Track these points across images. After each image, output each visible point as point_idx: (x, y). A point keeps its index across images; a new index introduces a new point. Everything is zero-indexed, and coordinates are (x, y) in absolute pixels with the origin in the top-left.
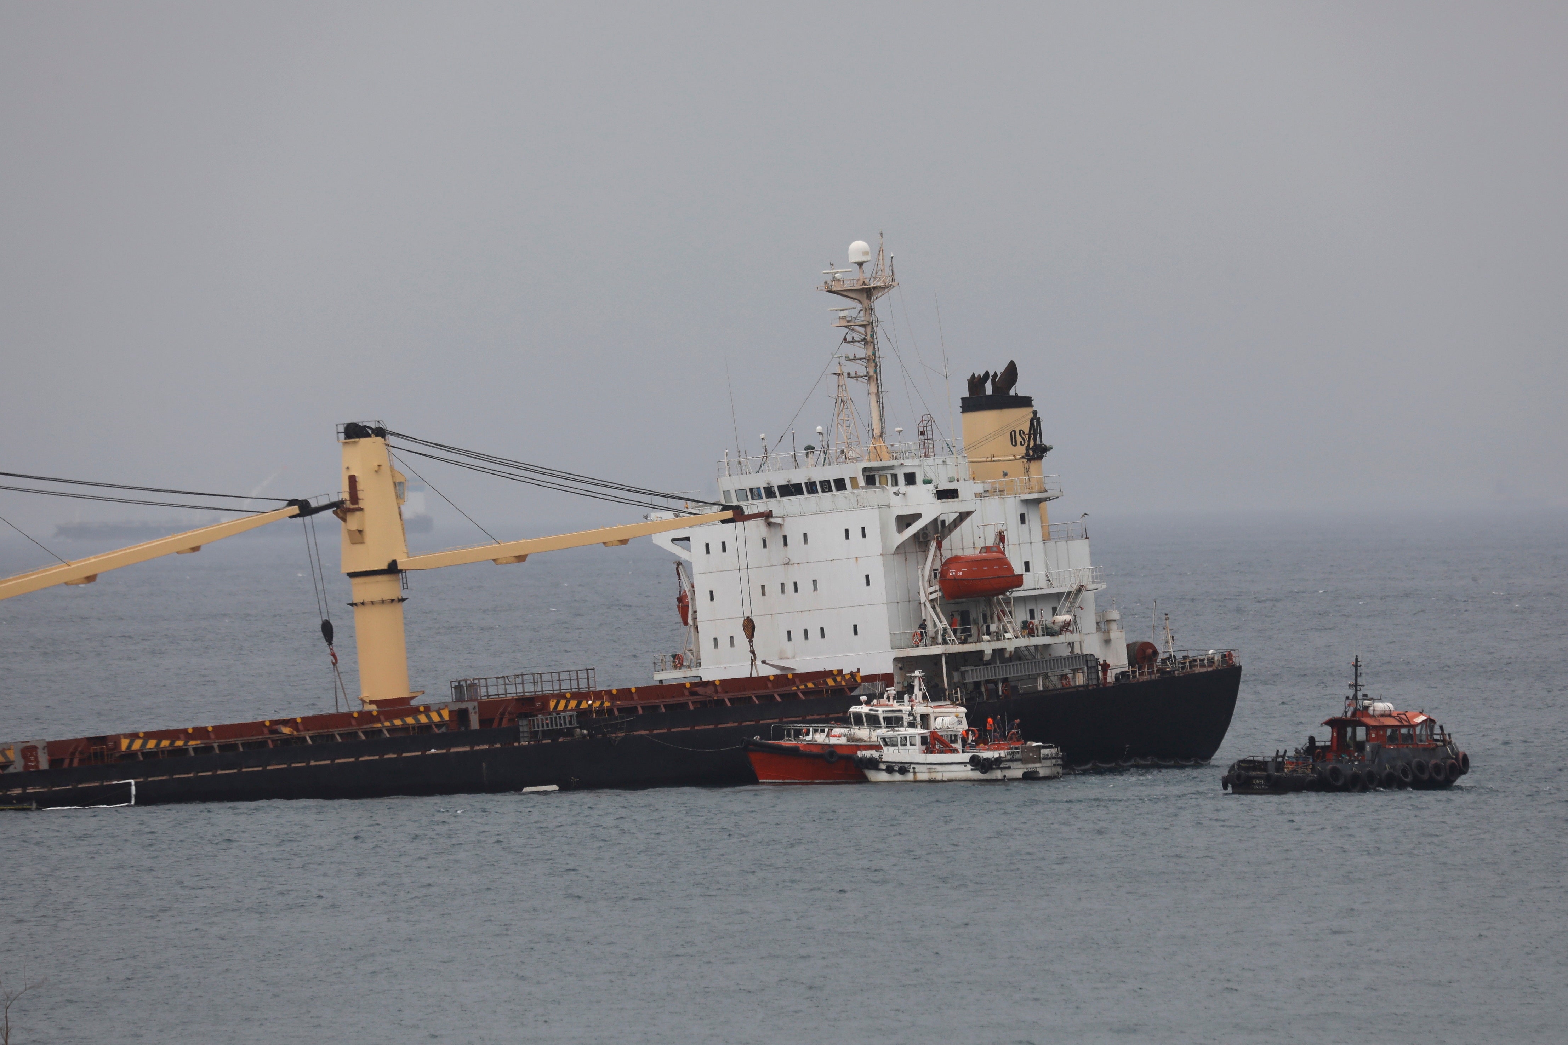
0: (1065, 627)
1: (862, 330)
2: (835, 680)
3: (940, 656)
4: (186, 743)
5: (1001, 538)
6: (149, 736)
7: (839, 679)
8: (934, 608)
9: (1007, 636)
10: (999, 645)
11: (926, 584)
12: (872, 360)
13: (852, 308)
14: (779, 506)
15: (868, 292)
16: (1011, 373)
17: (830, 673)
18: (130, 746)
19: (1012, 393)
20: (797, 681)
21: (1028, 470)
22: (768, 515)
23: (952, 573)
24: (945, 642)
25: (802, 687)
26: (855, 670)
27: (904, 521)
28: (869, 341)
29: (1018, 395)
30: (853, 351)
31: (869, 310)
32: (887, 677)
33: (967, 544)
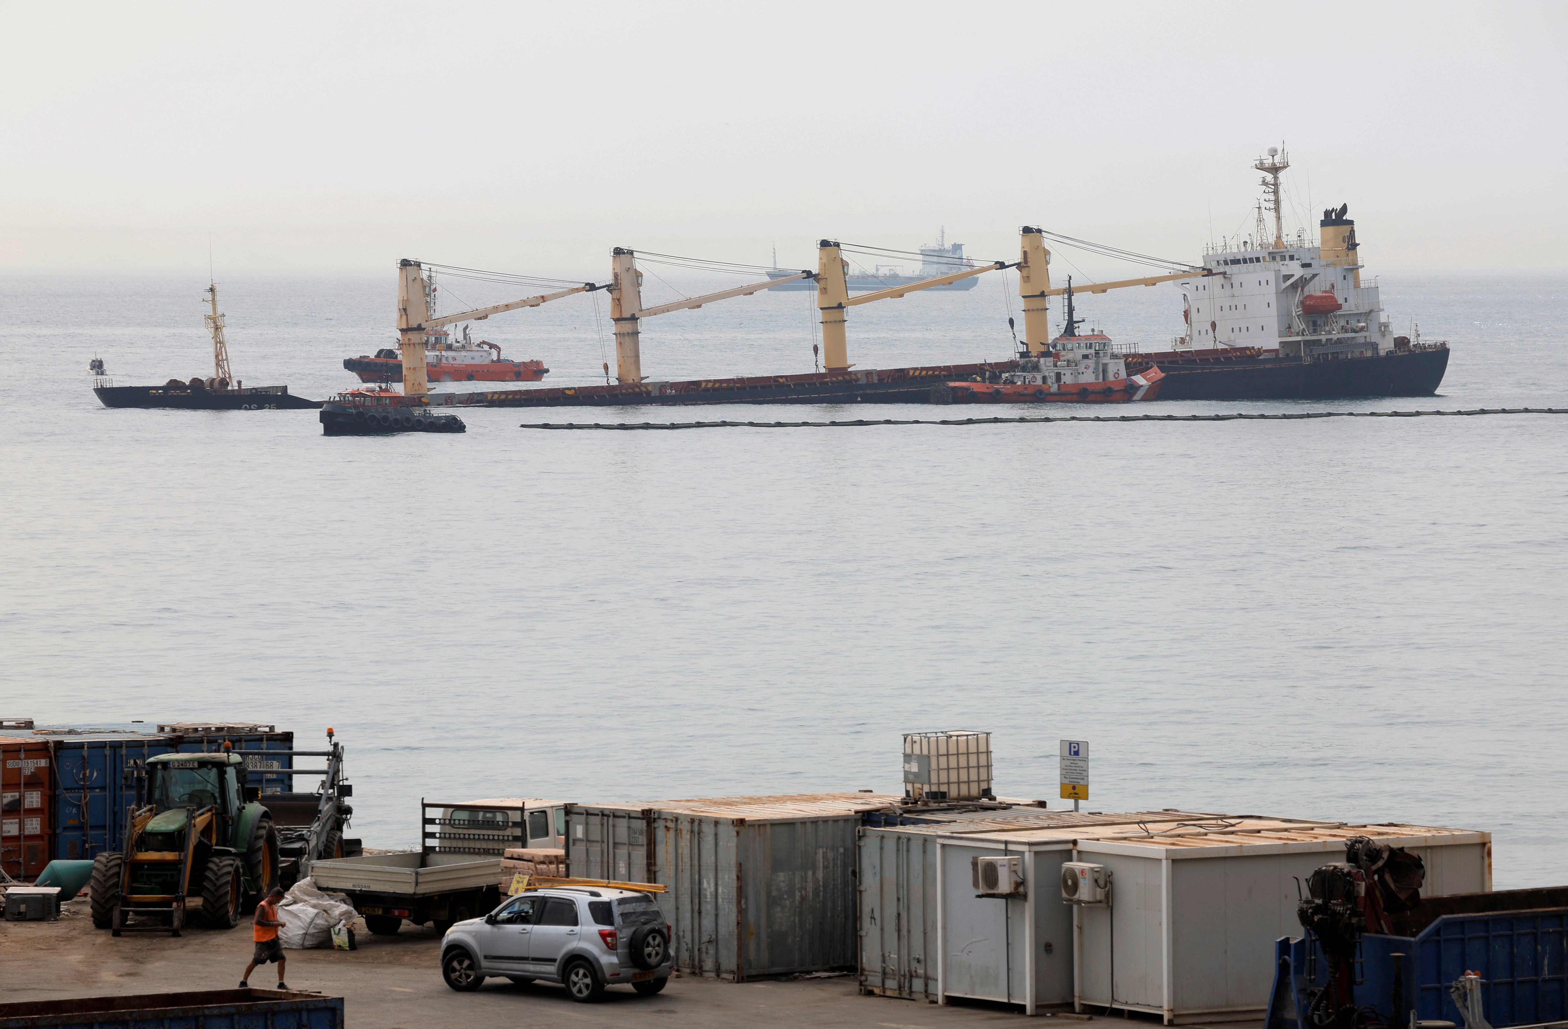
0: (1362, 329)
1: (1273, 187)
2: (1250, 352)
3: (1300, 341)
4: (940, 373)
5: (1333, 287)
6: (923, 369)
7: (1252, 351)
8: (1299, 319)
9: (1334, 332)
10: (1329, 337)
11: (1296, 308)
12: (1277, 202)
13: (1269, 177)
14: (1230, 269)
15: (1276, 169)
16: (1344, 209)
17: (1247, 348)
18: (914, 373)
19: (1344, 218)
20: (1232, 351)
21: (1348, 255)
22: (1224, 273)
23: (1308, 302)
24: (1303, 335)
25: (1234, 354)
26: (1260, 347)
27: (1287, 277)
28: (1276, 192)
29: (1346, 220)
30: (1267, 196)
31: (1276, 178)
32: (1276, 351)
33: (1316, 289)
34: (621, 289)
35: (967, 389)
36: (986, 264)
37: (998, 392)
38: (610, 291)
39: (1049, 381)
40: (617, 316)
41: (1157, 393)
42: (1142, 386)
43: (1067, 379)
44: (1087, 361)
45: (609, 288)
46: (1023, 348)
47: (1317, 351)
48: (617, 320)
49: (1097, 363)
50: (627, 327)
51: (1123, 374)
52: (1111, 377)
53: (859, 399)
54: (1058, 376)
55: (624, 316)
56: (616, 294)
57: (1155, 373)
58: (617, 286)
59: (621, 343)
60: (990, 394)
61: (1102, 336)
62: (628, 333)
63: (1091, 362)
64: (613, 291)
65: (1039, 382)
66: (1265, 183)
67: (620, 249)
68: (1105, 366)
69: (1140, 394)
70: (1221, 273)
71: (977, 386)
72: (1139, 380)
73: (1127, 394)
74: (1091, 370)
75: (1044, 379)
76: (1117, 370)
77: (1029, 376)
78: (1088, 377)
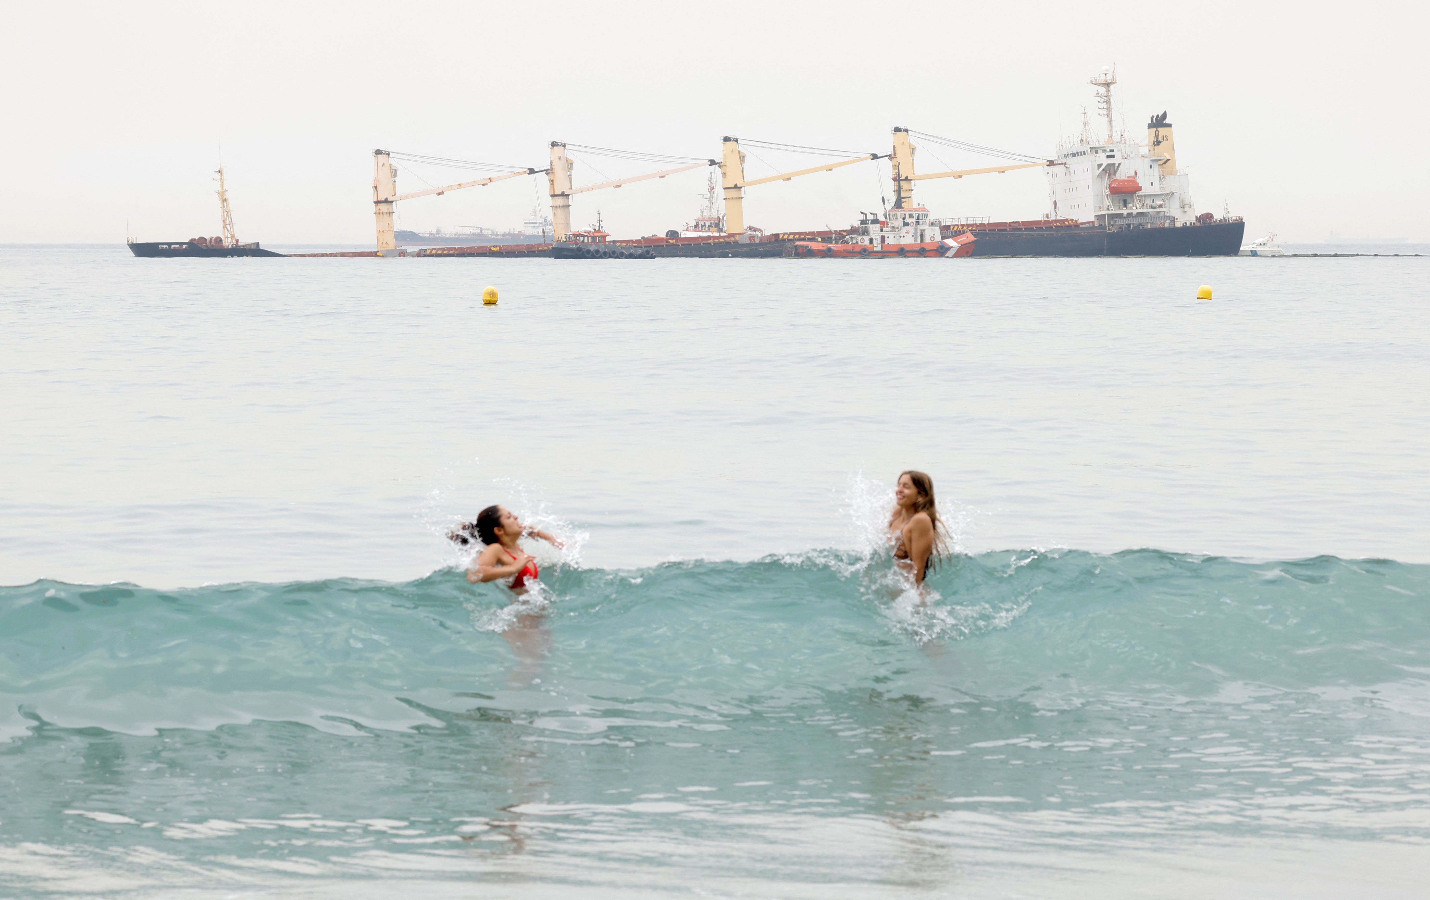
0: (1161, 206)
1: (1106, 98)
2: (1069, 223)
3: (1105, 214)
4: (805, 237)
5: (1136, 173)
6: (791, 234)
7: (1070, 222)
8: (1107, 198)
9: (1133, 208)
10: (1130, 211)
11: (1105, 189)
12: (1109, 109)
13: (1102, 90)
14: (1070, 161)
15: (1107, 85)
16: (1165, 115)
17: (1067, 220)
18: (783, 237)
19: (1164, 122)
20: (1053, 222)
21: (1154, 149)
22: (1065, 164)
23: (1113, 185)
24: (1108, 209)
25: (1055, 225)
26: (1077, 219)
27: (1100, 166)
28: (1108, 102)
29: (1165, 123)
30: (1101, 105)
31: (1108, 91)
32: (1093, 222)
33: (1122, 174)
34: (554, 173)
35: (806, 247)
36: (862, 156)
37: (829, 250)
38: (547, 174)
39: (875, 243)
40: (552, 193)
41: (966, 252)
42: (952, 247)
43: (891, 240)
44: (906, 227)
45: (547, 172)
46: (863, 217)
47: (1119, 222)
48: (553, 196)
49: (916, 229)
50: (560, 201)
51: (938, 238)
52: (927, 240)
53: (730, 255)
54: (883, 239)
55: (556, 193)
56: (551, 177)
57: (969, 237)
58: (552, 170)
59: (555, 213)
60: (823, 251)
61: (924, 209)
62: (560, 206)
63: (911, 229)
64: (549, 174)
65: (867, 242)
66: (1098, 95)
67: (556, 142)
68: (923, 231)
69: (950, 253)
70: (1062, 164)
71: (817, 246)
72: (950, 242)
73: (941, 251)
74: (911, 234)
75: (871, 241)
76: (933, 235)
77: (859, 238)
78: (908, 239)
